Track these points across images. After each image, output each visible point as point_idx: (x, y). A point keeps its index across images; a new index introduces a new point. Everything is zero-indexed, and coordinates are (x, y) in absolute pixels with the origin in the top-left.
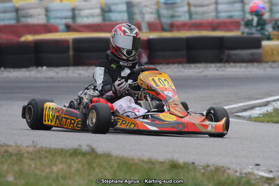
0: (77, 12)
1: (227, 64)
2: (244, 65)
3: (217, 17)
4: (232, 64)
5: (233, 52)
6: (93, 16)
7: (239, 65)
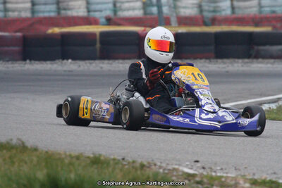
0: (118, 5)
1: (255, 60)
2: (272, 61)
3: (260, 12)
4: (260, 60)
5: (261, 48)
6: (134, 9)
7: (266, 61)
